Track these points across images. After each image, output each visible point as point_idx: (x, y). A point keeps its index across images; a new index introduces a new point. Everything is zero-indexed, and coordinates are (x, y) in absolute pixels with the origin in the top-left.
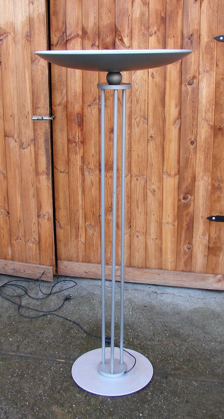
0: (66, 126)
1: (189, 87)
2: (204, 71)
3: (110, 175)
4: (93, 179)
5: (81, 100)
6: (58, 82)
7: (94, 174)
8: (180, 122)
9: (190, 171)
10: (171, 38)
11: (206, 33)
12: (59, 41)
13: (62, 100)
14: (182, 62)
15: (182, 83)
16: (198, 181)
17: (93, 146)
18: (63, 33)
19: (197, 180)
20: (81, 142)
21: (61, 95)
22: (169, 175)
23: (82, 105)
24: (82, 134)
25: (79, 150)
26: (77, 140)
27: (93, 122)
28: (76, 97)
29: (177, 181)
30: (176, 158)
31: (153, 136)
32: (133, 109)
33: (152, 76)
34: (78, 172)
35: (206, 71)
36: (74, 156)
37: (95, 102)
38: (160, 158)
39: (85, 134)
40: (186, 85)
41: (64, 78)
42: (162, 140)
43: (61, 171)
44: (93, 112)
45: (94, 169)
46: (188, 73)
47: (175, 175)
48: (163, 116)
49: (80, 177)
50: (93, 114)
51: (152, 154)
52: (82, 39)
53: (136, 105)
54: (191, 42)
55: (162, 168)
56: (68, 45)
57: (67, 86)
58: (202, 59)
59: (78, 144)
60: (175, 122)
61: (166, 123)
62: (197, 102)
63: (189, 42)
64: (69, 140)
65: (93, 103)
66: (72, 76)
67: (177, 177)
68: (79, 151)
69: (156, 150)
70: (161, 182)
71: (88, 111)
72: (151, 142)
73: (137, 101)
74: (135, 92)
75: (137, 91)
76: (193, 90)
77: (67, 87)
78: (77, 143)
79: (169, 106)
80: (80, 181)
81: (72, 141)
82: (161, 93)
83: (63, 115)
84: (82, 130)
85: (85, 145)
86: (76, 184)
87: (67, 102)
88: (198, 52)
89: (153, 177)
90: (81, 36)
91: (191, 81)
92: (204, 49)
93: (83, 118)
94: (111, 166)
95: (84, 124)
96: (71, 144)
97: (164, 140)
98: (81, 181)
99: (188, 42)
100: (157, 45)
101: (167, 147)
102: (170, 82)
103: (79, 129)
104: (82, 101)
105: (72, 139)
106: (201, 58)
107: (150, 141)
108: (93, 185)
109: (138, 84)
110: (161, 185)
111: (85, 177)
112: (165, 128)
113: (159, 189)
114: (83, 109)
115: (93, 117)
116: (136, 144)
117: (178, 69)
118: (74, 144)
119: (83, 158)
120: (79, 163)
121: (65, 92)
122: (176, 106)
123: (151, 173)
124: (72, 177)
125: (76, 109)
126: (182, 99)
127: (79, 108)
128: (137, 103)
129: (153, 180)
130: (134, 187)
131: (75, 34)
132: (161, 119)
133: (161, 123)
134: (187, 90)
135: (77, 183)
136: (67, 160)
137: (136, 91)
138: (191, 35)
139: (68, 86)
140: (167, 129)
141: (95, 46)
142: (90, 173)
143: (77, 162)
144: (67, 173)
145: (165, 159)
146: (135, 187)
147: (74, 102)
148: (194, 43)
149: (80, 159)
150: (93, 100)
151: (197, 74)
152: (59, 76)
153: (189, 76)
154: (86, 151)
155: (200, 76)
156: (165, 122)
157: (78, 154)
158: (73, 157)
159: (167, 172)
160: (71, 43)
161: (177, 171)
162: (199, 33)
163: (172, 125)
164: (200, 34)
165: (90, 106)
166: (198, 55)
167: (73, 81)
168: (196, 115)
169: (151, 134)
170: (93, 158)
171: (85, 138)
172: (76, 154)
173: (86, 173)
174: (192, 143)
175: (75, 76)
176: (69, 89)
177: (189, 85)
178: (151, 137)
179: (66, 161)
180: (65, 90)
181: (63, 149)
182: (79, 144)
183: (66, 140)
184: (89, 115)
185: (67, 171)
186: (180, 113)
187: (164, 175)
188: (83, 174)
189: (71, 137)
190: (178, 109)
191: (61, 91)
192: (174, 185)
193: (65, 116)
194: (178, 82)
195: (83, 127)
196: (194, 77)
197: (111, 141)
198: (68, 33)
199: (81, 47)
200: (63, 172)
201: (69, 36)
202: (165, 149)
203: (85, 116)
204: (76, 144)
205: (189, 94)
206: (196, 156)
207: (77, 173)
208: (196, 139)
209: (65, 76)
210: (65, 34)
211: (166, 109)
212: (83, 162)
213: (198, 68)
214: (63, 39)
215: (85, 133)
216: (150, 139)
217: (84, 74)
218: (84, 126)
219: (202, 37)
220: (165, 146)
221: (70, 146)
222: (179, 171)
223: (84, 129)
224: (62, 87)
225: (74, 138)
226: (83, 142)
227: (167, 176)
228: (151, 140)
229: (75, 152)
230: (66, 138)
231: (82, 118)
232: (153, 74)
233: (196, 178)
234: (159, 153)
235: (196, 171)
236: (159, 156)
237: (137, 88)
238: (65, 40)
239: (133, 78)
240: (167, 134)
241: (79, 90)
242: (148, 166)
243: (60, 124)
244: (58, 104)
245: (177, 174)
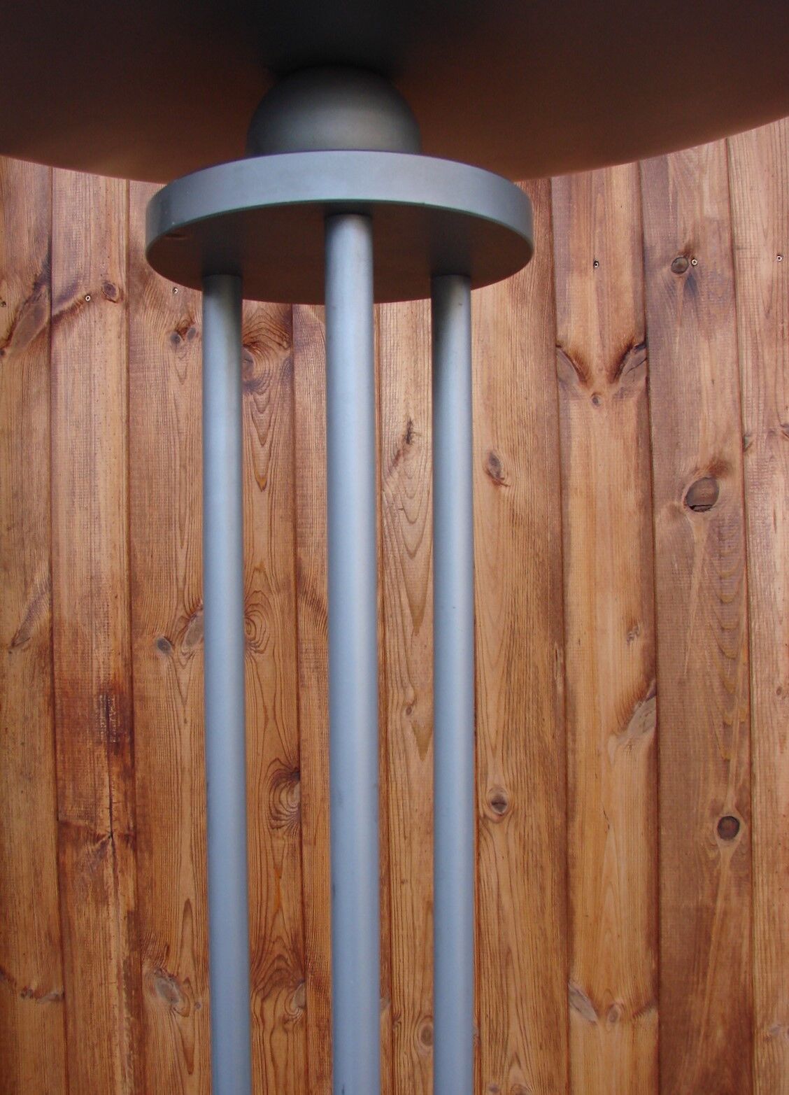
0: (50, 749)
1: (691, 518)
2: (771, 433)
3: (279, 1013)
4: (188, 1032)
5: (120, 619)
6: (9, 529)
7: (196, 1004)
8: (652, 717)
9: (720, 982)
10: (583, 272)
11: (766, 237)
12: (19, 324)
13: (30, 617)
14: (647, 389)
15: (657, 503)
16: (767, 1040)
17: (186, 859)
18: (37, 286)
19: (763, 1032)
20: (125, 838)
21: (25, 594)
22: (603, 1010)
23: (126, 640)
24: (130, 796)
25: (116, 878)
26: (104, 827)
27: (186, 731)
28: (95, 600)
29: (647, 1043)
30: (641, 916)
31: (507, 796)
32: (391, 658)
33: (489, 474)
34: (116, 996)
35: (779, 430)
36: (89, 911)
37: (192, 625)
38: (551, 917)
39: (144, 796)
40: (675, 513)
41: (39, 508)
42: (558, 821)
43: (25, 989)
44: (184, 678)
45: (192, 979)
46: (682, 445)
47: (639, 1012)
48: (560, 688)
49: (125, 1024)
50: (183, 688)
51: (505, 899)
52: (127, 307)
53: (409, 637)
54: (691, 285)
55: (560, 974)
56: (59, 340)
57: (52, 547)
58: (756, 367)
59: (109, 847)
60: (626, 715)
61: (574, 722)
62: (744, 602)
63: (680, 285)
64: (63, 826)
65: (183, 631)
66: (77, 491)
67: (651, 1017)
68: (116, 884)
69: (526, 872)
70: (557, 1047)
71: (157, 672)
72: (496, 831)
73: (417, 612)
74: (402, 563)
75: (412, 555)
76: (717, 535)
77: (54, 553)
78: (104, 845)
79: (592, 629)
80: (122, 1039)
81: (78, 828)
82: (542, 563)
83: (33, 697)
84: (129, 773)
85: (146, 855)
86: (101, 1057)
87: (51, 629)
88: (731, 336)
89: (514, 1027)
90: (121, 291)
91: (706, 490)
92: (762, 315)
93: (132, 706)
94: (282, 964)
95: (139, 740)
96: (77, 845)
97: (568, 815)
98: (131, 1047)
99: (671, 288)
100: (509, 308)
101: (584, 854)
102: (591, 501)
103: (115, 769)
104: (127, 622)
105: (81, 823)
106: (748, 364)
107: (490, 825)
108: (190, 1066)
109: (419, 521)
110: (558, 1064)
111: (151, 1022)
112: (574, 752)
113: (551, 1084)
114: (130, 662)
115: (184, 703)
116: (415, 846)
117: (630, 427)
118: (90, 848)
119: (135, 919)
120: (118, 947)
121: (40, 576)
122: (630, 628)
123: (503, 997)
124: (80, 1023)
125: (95, 662)
126: (661, 587)
127: (112, 657)
128: (417, 622)
129: (515, 1038)
130: (411, 1076)
131: (95, 285)
132: (547, 706)
133: (548, 725)
134: (684, 535)
135: (105, 1054)
136: (55, 933)
137: (406, 555)
138: (688, 253)
139: (57, 544)
140: (581, 756)
141: (191, 337)
142: (172, 999)
143: (107, 940)
144: (56, 999)
145: (580, 922)
146: (418, 1077)
147: (86, 630)
148: (704, 287)
149: (123, 928)
150: (181, 613)
151: (732, 450)
152: (15, 495)
153: (690, 464)
154: (152, 885)
155: (752, 459)
156: (570, 717)
157: (111, 900)
158: (83, 914)
159: (590, 994)
160: (76, 330)
161: (645, 983)
162: (726, 236)
163: (613, 733)
164: (732, 241)
165: (165, 645)
166: (731, 352)
167: (79, 517)
168: (741, 670)
169: (497, 787)
170: (188, 920)
171: (144, 816)
172: (101, 899)
173: (155, 1002)
174: (728, 827)
175: (92, 493)
176: (63, 560)
177: (692, 508)
178: (498, 803)
179: (49, 935)
180: (44, 567)
181: (37, 874)
182: (113, 845)
183: (51, 826)
184: (163, 695)
185: (57, 990)
186: (652, 669)
187: (573, 1013)
188: (138, 1008)
189: (72, 811)
190: (638, 644)
191: (25, 573)
192: (635, 1066)
193: (41, 700)
194: (631, 499)
195: (133, 757)
196: (718, 469)
197: (280, 832)
198: (59, 281)
199: (124, 346)
200: (36, 995)
201: (63, 298)
202: (574, 866)
203: (143, 699)
204: (98, 845)
205: (698, 561)
206: (752, 904)
207: (108, 997)
208: (746, 807)
209: (44, 493)
210: (44, 289)
211: (572, 647)
212: (138, 943)
213: (737, 418)
214: (38, 314)
215: (144, 787)
216: (489, 814)
217: (135, 483)
218: (139, 755)
219: (744, 257)
220: (575, 850)
221: (70, 857)
222: (657, 984)
223: (140, 766)
224: (28, 551)
225: (91, 815)
226: (134, 839)
227: (594, 1017)
228: (498, 822)
229: (94, 891)
230: (51, 817)
231: (128, 713)
232: (494, 460)
233: (758, 1024)
234: (542, 888)
235: (757, 984)
236: (543, 906)
237: (411, 540)
238: (46, 319)
239: (390, 490)
240: (583, 781)
241: (110, 565)
242: (487, 962)
243: (19, 744)
244: (8, 641)
245: (648, 1005)
